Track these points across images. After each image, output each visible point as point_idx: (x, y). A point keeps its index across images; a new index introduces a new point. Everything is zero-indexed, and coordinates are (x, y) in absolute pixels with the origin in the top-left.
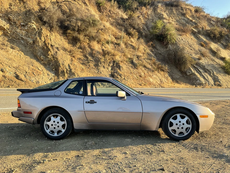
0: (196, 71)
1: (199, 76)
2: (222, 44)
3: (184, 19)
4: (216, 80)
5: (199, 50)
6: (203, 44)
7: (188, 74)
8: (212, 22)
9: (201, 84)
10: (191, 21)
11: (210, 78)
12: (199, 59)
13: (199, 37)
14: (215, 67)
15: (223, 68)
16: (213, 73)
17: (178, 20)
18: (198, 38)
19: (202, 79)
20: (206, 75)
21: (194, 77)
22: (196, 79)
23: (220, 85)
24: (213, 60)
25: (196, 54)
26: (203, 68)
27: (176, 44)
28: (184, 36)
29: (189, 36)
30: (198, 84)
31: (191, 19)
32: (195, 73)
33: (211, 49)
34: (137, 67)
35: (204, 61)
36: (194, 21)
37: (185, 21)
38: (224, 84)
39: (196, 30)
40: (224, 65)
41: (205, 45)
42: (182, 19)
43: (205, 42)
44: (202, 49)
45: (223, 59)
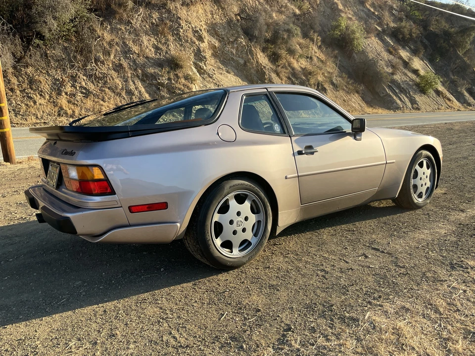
0: (391, 90)
1: (395, 97)
2: (410, 48)
3: (363, 11)
4: (413, 102)
5: (389, 60)
6: (392, 50)
7: (382, 95)
8: (394, 12)
9: (397, 108)
10: (374, 13)
11: (406, 99)
12: (393, 74)
13: (385, 39)
14: (409, 84)
15: (418, 85)
16: (409, 94)
17: (356, 12)
18: (383, 40)
19: (398, 101)
20: (403, 96)
21: (389, 99)
22: (394, 102)
23: (418, 109)
24: (406, 75)
25: (387, 66)
26: (399, 86)
27: (363, 52)
28: (369, 39)
29: (373, 38)
30: (395, 108)
31: (372, 10)
32: (390, 93)
33: (401, 58)
34: (338, 89)
35: (397, 77)
36: (376, 14)
37: (365, 13)
38: (422, 107)
39: (379, 29)
40: (418, 80)
41: (394, 52)
42: (361, 10)
43: (392, 47)
44: (391, 57)
45: (416, 72)
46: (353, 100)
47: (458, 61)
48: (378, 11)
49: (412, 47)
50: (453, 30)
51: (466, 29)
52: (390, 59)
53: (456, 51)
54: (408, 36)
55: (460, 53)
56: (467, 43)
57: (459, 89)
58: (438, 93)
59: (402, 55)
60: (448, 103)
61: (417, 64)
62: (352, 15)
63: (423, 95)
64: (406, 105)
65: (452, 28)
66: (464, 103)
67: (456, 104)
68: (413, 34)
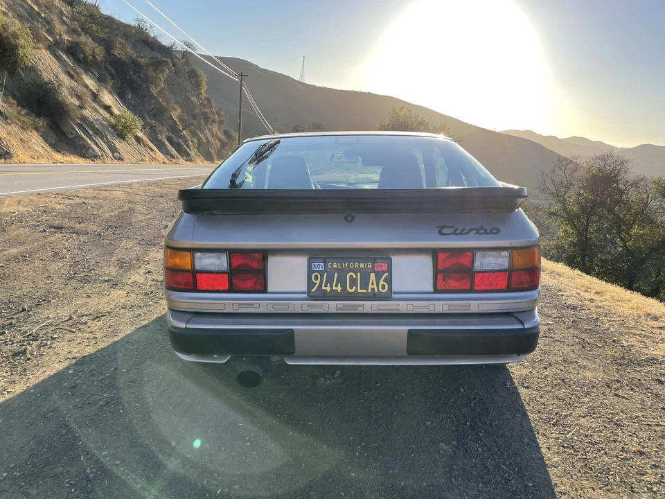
0: (83, 131)
1: (89, 141)
2: (94, 74)
3: (22, 6)
4: (113, 149)
5: (71, 87)
6: (72, 72)
7: (70, 136)
8: (64, 18)
9: (94, 157)
10: (39, 13)
11: (104, 145)
12: (81, 107)
13: (60, 55)
15: (114, 127)
16: (107, 138)
17: (11, 5)
18: (56, 55)
19: (95, 147)
20: (99, 140)
21: (81, 143)
22: (88, 148)
23: (120, 159)
24: (96, 111)
25: (71, 95)
26: (91, 126)
27: (33, 69)
28: (39, 52)
29: (44, 51)
30: (92, 157)
31: (36, 9)
32: (82, 134)
33: (86, 86)
34: (9, 121)
35: (87, 113)
36: (43, 15)
37: (26, 10)
38: (125, 156)
39: (50, 38)
40: (113, 121)
41: (75, 75)
42: (18, 4)
43: (72, 68)
44: (73, 84)
45: (108, 108)
46: (33, 140)
47: (153, 101)
48: (45, 13)
49: (96, 73)
50: (142, 60)
51: (159, 62)
52: (72, 85)
53: (149, 89)
54: (91, 58)
55: (154, 91)
56: (161, 79)
57: (160, 138)
58: (138, 139)
59: (87, 83)
60: (151, 153)
61: (108, 98)
62: (6, 9)
63: (122, 141)
64: (105, 152)
65: (141, 57)
66: (167, 154)
67: (159, 155)
68: (97, 57)
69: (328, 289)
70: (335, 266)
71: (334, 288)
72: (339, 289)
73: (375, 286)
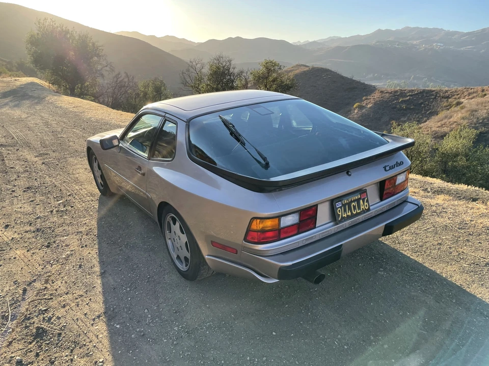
69: (345, 215)
70: (346, 202)
71: (348, 214)
72: (350, 214)
73: (363, 207)
